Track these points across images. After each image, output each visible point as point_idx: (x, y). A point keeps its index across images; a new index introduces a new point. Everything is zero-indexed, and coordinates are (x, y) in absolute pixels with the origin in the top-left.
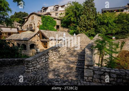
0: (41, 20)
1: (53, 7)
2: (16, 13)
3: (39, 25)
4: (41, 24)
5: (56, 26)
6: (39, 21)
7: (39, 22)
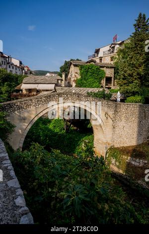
0: (79, 72)
1: (109, 46)
2: (66, 61)
3: (75, 79)
4: (79, 77)
5: (105, 79)
6: (76, 73)
7: (77, 75)
